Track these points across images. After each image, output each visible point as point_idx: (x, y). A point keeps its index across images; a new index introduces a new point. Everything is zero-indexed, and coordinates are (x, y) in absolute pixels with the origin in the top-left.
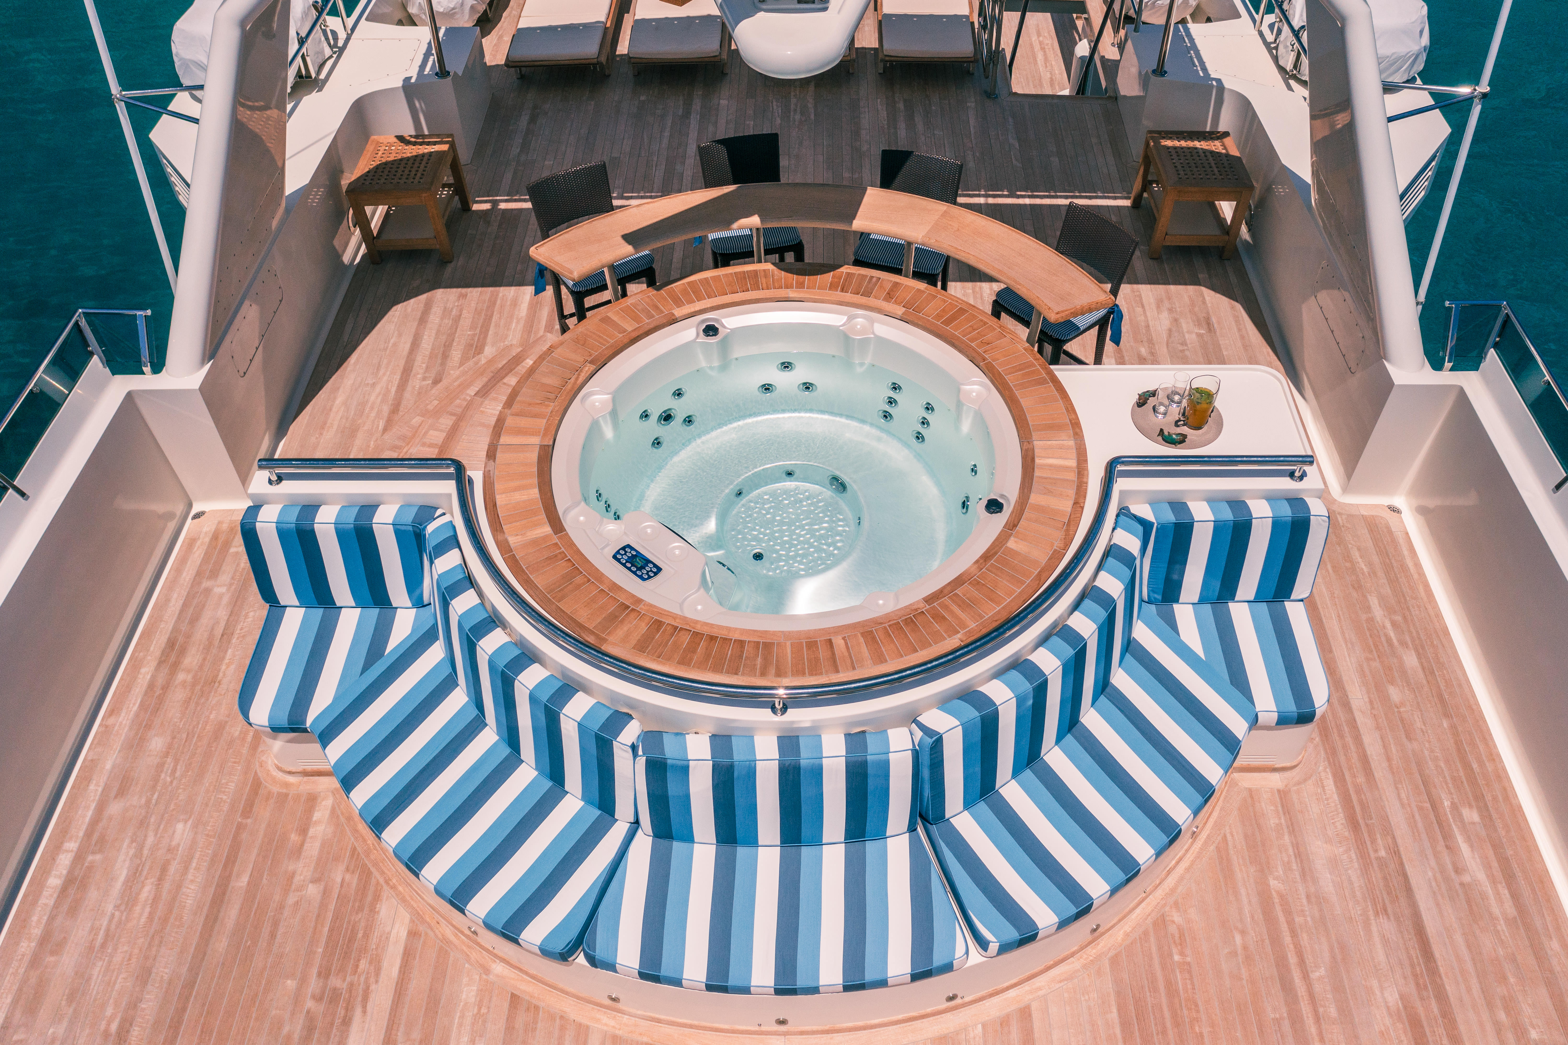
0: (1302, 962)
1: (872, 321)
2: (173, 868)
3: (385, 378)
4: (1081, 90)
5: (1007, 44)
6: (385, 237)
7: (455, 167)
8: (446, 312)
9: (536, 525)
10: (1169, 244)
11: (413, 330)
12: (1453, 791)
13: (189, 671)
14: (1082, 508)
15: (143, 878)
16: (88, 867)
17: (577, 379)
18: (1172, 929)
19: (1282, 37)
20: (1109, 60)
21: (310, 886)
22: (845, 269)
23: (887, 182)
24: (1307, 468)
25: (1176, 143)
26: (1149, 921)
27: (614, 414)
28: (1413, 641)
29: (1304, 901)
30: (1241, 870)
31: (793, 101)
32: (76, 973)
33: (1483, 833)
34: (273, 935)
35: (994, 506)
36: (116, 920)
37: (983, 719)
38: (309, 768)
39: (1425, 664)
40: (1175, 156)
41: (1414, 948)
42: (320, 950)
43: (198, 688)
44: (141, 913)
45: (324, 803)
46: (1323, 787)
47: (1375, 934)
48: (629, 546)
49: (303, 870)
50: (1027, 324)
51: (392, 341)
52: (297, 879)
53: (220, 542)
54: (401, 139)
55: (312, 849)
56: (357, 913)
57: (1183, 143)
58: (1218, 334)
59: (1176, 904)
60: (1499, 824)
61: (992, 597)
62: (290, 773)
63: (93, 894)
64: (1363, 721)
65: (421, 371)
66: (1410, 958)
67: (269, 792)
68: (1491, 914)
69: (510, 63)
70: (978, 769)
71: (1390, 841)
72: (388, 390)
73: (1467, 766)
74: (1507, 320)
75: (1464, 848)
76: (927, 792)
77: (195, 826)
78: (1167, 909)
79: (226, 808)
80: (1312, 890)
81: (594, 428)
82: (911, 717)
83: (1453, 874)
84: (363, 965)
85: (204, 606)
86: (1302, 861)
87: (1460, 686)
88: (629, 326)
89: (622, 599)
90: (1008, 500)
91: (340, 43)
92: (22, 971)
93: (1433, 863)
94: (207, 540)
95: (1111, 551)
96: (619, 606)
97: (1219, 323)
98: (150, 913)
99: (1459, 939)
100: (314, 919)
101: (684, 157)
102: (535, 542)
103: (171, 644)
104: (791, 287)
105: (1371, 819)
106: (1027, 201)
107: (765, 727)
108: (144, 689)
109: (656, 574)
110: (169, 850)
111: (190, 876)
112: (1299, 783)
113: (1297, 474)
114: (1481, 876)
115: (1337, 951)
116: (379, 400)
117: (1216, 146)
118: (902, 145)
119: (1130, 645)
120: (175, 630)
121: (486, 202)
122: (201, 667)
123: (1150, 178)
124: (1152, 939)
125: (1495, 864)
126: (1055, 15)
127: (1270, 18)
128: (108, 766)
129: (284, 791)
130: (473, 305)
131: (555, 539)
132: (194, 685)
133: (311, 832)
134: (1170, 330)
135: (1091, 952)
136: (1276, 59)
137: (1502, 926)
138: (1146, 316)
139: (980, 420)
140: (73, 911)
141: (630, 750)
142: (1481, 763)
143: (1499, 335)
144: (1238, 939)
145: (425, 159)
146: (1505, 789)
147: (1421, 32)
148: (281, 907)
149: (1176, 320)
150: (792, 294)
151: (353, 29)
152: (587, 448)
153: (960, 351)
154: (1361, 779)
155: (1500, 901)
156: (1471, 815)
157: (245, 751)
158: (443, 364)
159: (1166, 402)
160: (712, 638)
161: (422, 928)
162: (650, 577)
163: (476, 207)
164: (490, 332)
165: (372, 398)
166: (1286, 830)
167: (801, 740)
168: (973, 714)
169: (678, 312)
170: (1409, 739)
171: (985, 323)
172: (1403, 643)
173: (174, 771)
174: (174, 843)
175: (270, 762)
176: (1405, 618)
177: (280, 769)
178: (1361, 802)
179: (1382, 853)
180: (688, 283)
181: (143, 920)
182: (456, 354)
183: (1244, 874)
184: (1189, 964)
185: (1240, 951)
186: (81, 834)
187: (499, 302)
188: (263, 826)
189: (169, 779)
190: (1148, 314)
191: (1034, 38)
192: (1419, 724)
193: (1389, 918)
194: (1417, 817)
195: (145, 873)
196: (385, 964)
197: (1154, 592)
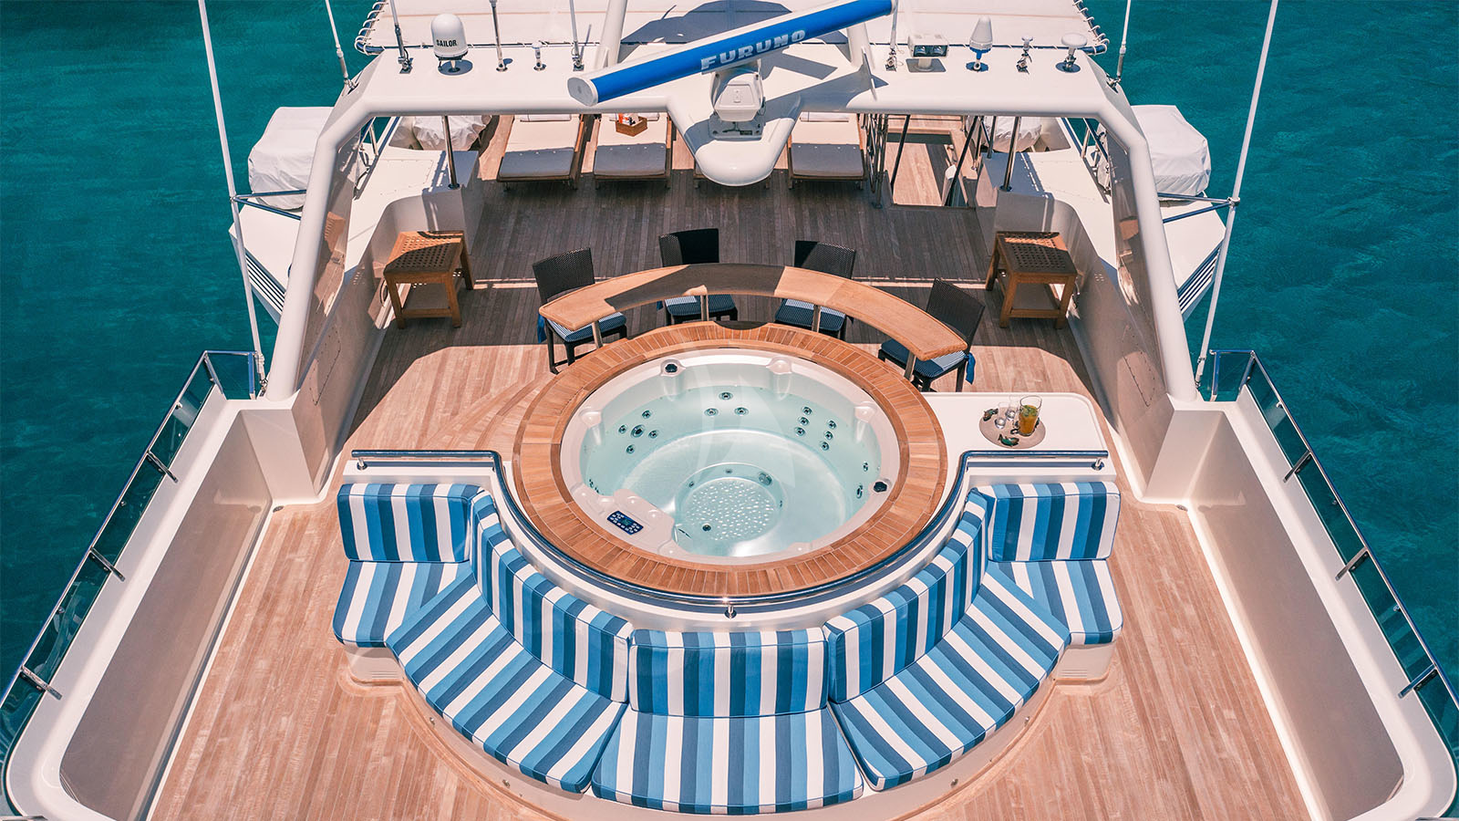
0: (1103, 807)
1: (790, 363)
2: (281, 747)
3: (415, 411)
4: (948, 202)
5: (889, 166)
6: (410, 307)
7: (464, 257)
8: (458, 364)
9: (552, 496)
10: (1014, 316)
11: (434, 377)
12: (1217, 698)
13: (281, 616)
14: (943, 487)
15: (259, 753)
16: (218, 746)
17: (575, 400)
18: (1011, 787)
19: (1100, 163)
20: (969, 180)
21: (384, 758)
22: (769, 325)
23: (799, 263)
24: (1103, 460)
25: (1019, 241)
26: (994, 782)
27: (602, 426)
28: (1191, 597)
29: (1107, 769)
30: (1061, 749)
31: (722, 209)
32: (217, 815)
33: (1238, 726)
34: (359, 790)
35: (880, 487)
36: (243, 780)
37: (873, 623)
38: (378, 679)
39: (1200, 614)
40: (1017, 250)
41: (1185, 800)
42: (394, 799)
43: (290, 627)
44: (261, 776)
45: (390, 704)
46: (1122, 695)
47: (1157, 791)
48: (618, 512)
49: (378, 748)
50: (903, 366)
51: (418, 384)
52: (373, 754)
53: (297, 528)
54: (422, 234)
55: (383, 733)
56: (419, 776)
57: (1024, 241)
58: (1051, 382)
59: (1013, 770)
60: (1250, 721)
61: (879, 544)
62: (364, 683)
63: (224, 764)
64: (1154, 652)
65: (442, 407)
66: (1181, 806)
67: (348, 697)
68: (1241, 779)
69: (500, 179)
70: (870, 663)
71: (1170, 730)
72: (417, 421)
73: (1228, 682)
74: (1254, 365)
75: (1224, 736)
76: (834, 678)
77: (296, 719)
78: (1007, 774)
79: (317, 707)
80: (1112, 762)
81: (589, 433)
82: (822, 622)
83: (1215, 753)
84: (426, 808)
85: (289, 571)
86: (1105, 744)
87: (1226, 629)
88: (612, 364)
89: (617, 544)
90: (890, 483)
91: (371, 163)
92: (177, 814)
93: (1200, 745)
94: (287, 525)
95: (964, 516)
96: (615, 549)
97: (1052, 375)
98: (267, 776)
99: (1217, 794)
100: (388, 779)
101: (638, 250)
102: (553, 508)
103: (266, 597)
104: (730, 337)
105: (1157, 716)
106: (905, 285)
107: (720, 627)
108: (249, 628)
109: (639, 530)
110: (277, 735)
111: (295, 752)
112: (1105, 692)
113: (1097, 465)
114: (1236, 754)
115: (1128, 801)
116: (411, 427)
117: (1048, 243)
118: (808, 237)
119: (978, 588)
120: (269, 587)
121: (484, 283)
122: (290, 612)
123: (1000, 268)
124: (996, 793)
125: (1245, 746)
126: (930, 145)
127: (1092, 149)
128: (227, 679)
129: (360, 696)
130: (479, 359)
131: (567, 505)
132: (286, 625)
133: (381, 723)
134: (1015, 380)
135: (952, 801)
136: (1096, 179)
137: (1249, 786)
138: (996, 370)
139: (870, 432)
140: (211, 774)
141: (626, 642)
142: (1238, 679)
143: (1250, 375)
144: (1058, 793)
145: (443, 249)
146: (1255, 697)
147: (1203, 160)
148: (364, 771)
149: (1020, 372)
150: (731, 343)
151: (380, 152)
152: (585, 448)
153: (855, 383)
154: (1150, 690)
155: (1248, 770)
156: (1230, 714)
157: (328, 669)
158: (459, 401)
159: (1004, 417)
160: (682, 570)
161: (467, 785)
162: (635, 532)
163: (476, 287)
164: (494, 379)
165: (406, 425)
166: (1094, 723)
167: (746, 635)
168: (866, 619)
169: (647, 355)
170: (1187, 664)
171: (874, 363)
172: (1184, 600)
173: (277, 682)
174: (281, 730)
175: (347, 676)
176: (1186, 582)
177: (354, 680)
178: (1150, 706)
179: (1164, 738)
180: (654, 335)
181: (263, 780)
182: (468, 395)
183: (1063, 751)
184: (1022, 809)
185: (1059, 800)
186: (212, 724)
187: (499, 356)
188: (346, 718)
189: (273, 688)
190: (998, 368)
191: (913, 164)
192: (1194, 654)
193: (1167, 780)
194: (1190, 715)
195: (261, 750)
196: (442, 808)
197: (997, 553)
